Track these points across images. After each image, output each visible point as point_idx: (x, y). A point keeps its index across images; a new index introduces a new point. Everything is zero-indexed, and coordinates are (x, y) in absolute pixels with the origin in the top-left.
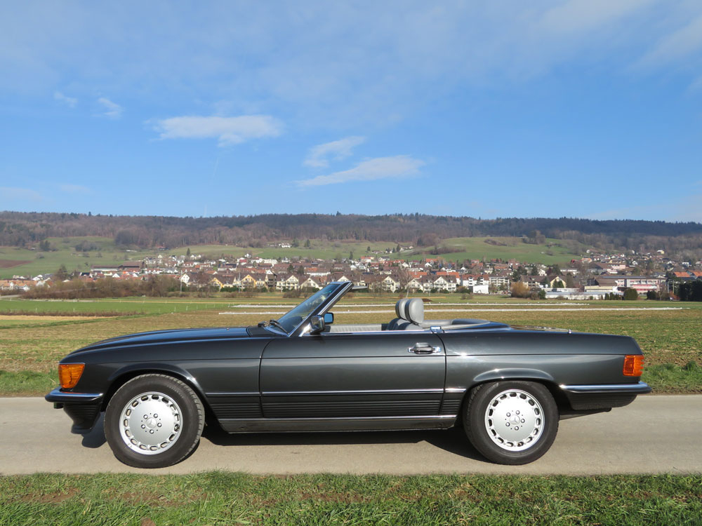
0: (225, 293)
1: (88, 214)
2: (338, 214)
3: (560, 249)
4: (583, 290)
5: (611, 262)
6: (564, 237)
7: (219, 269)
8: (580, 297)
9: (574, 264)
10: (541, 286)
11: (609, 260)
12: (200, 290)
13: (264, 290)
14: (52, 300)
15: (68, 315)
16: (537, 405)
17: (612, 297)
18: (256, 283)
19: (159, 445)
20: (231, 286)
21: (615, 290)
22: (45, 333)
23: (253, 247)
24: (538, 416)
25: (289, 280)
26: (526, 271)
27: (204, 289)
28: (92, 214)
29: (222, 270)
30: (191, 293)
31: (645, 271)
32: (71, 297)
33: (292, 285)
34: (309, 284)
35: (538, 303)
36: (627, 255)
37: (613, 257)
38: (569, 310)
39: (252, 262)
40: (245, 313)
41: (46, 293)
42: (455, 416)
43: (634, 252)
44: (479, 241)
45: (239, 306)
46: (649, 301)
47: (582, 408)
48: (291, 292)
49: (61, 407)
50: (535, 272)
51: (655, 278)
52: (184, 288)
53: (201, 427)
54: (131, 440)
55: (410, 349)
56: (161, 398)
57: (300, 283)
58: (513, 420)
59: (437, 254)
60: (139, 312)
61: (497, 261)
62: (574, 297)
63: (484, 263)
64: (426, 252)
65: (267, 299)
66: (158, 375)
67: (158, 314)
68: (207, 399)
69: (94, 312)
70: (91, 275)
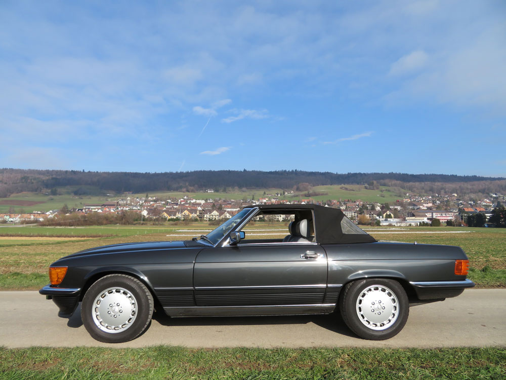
0: (171, 222)
1: (82, 171)
2: (245, 170)
3: (389, 193)
4: (404, 220)
5: (422, 201)
6: (392, 185)
7: (167, 207)
8: (403, 225)
9: (398, 203)
10: (378, 218)
11: (421, 200)
12: (155, 220)
13: (196, 220)
14: (58, 227)
15: (69, 237)
16: (393, 296)
17: (424, 224)
18: (191, 215)
19: (120, 326)
20: (175, 218)
21: (425, 220)
22: (52, 248)
23: (189, 192)
24: (394, 305)
25: (212, 213)
26: (367, 207)
27: (157, 220)
28: (85, 171)
29: (169, 207)
30: (148, 222)
31: (445, 207)
32: (71, 225)
33: (214, 217)
34: (226, 216)
35: (376, 228)
36: (433, 197)
37: (424, 198)
38: (396, 233)
39: (189, 202)
40: (184, 235)
41: (54, 223)
42: (334, 304)
43: (437, 195)
44: (336, 188)
45: (179, 231)
46: (448, 227)
47: (425, 298)
48: (214, 222)
49: (51, 298)
50: (373, 208)
51: (451, 212)
52: (144, 219)
53: (151, 313)
54: (101, 322)
55: (302, 255)
56: (122, 291)
57: (220, 216)
58: (377, 307)
59: (309, 196)
60: (115, 235)
61: (348, 201)
62: (399, 224)
63: (340, 202)
64: (302, 195)
65: (198, 226)
66: (120, 275)
67: (127, 236)
68: (155, 292)
69: (85, 234)
70: (84, 211)
